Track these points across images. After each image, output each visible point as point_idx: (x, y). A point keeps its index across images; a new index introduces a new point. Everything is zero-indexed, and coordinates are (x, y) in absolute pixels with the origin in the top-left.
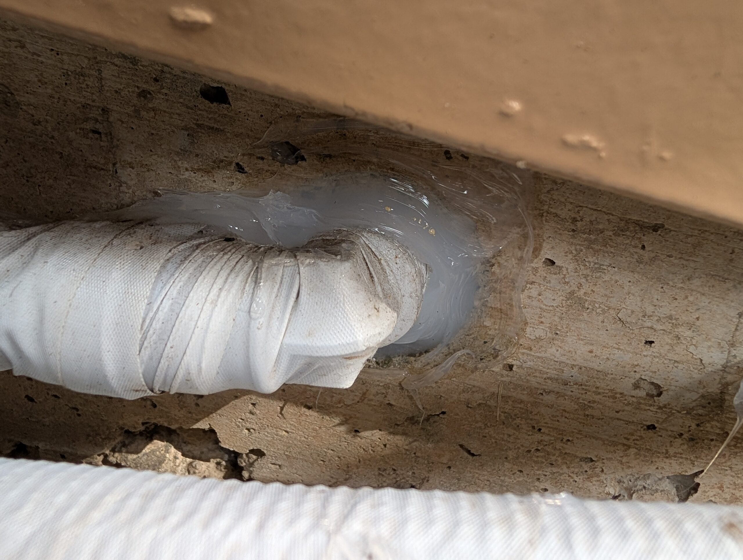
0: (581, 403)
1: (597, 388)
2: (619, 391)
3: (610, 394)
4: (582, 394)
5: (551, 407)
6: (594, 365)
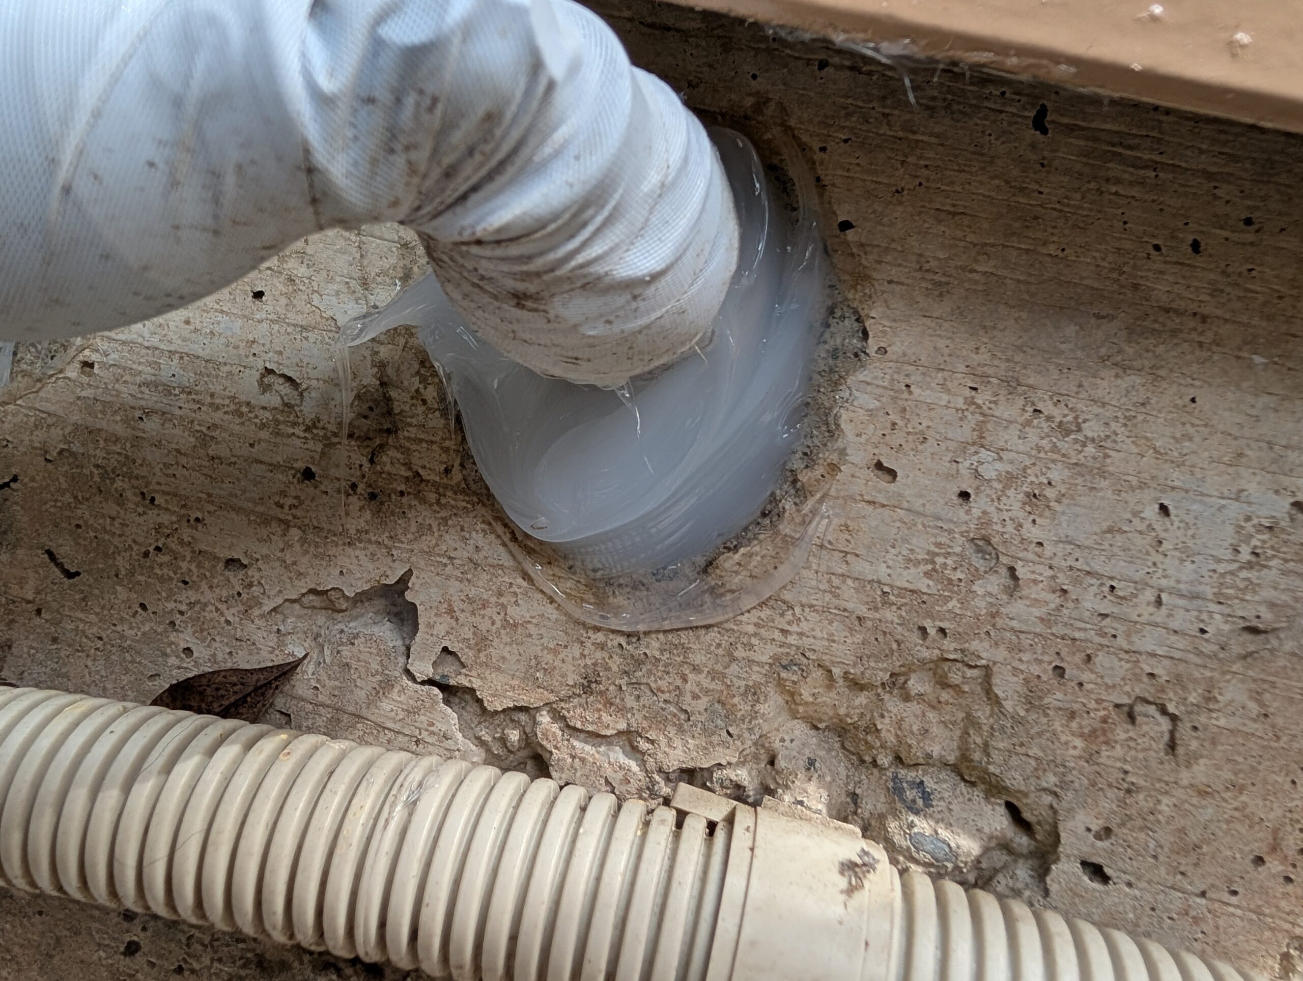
0: (198, 431)
1: (212, 395)
2: (243, 398)
3: (232, 407)
4: (195, 411)
5: (158, 445)
6: (197, 349)
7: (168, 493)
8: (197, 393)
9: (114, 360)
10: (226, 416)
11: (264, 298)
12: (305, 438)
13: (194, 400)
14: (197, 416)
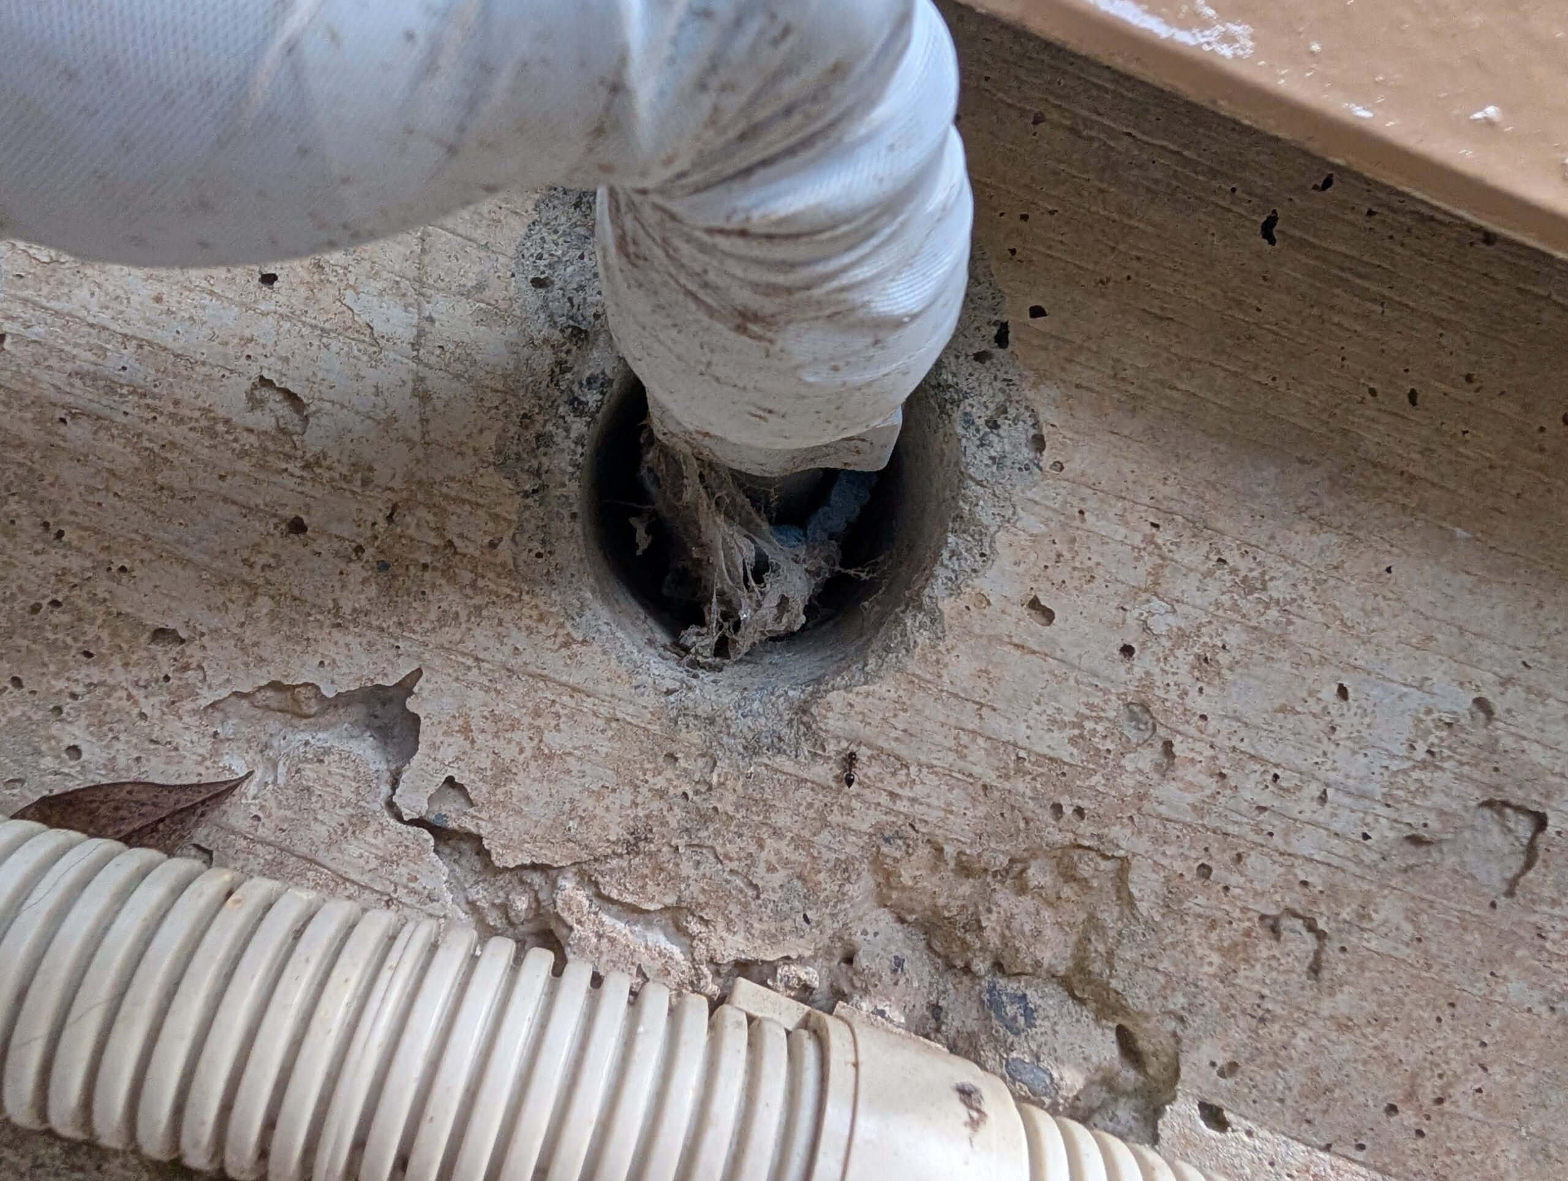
0: (146, 449)
1: (176, 403)
2: (222, 413)
3: (204, 423)
4: (147, 422)
5: (81, 460)
6: (164, 337)
7: (86, 529)
8: (154, 397)
9: (37, 335)
10: (192, 435)
11: (276, 284)
12: (302, 477)
13: (148, 406)
14: (149, 427)
